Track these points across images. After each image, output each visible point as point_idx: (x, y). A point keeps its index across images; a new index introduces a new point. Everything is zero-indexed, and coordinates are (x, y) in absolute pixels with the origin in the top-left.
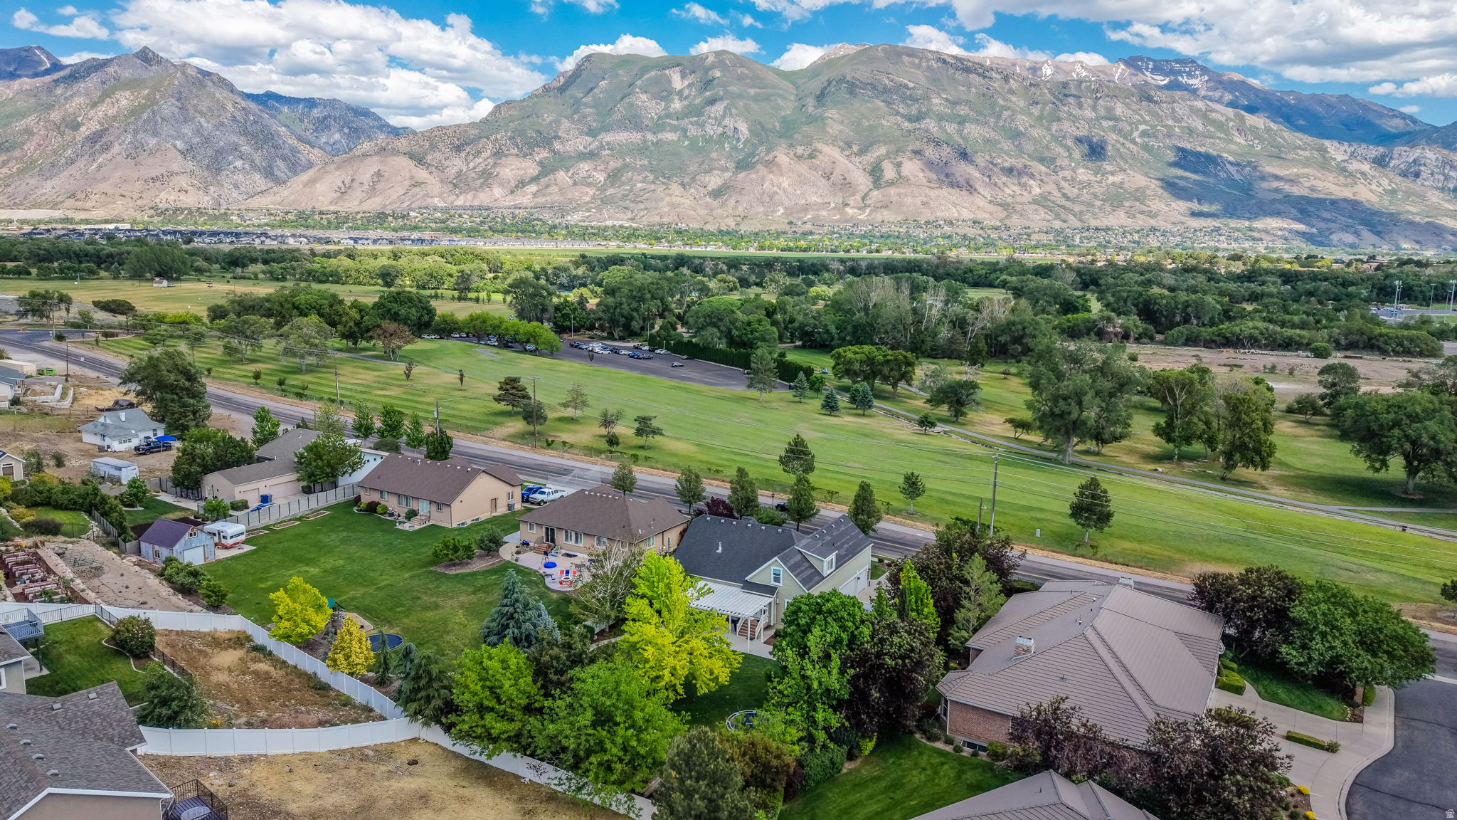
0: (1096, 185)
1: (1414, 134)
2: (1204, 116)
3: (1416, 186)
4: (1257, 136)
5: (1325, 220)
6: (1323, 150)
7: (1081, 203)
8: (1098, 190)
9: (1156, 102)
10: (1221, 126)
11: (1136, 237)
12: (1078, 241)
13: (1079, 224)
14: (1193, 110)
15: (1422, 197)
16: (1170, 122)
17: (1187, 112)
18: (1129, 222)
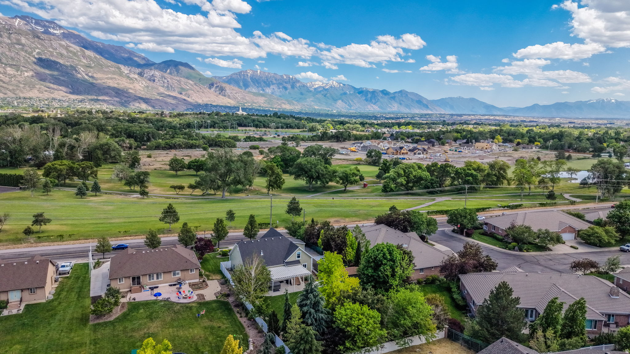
0: (18, 76)
1: (149, 65)
2: (67, 48)
3: (154, 85)
4: (91, 60)
5: (126, 97)
6: (120, 69)
7: (12, 85)
8: (21, 79)
9: (42, 39)
10: (75, 54)
11: (46, 102)
12: (16, 104)
13: (14, 96)
14: (61, 46)
15: (157, 89)
16: (51, 50)
17: (58, 46)
18: (41, 95)
